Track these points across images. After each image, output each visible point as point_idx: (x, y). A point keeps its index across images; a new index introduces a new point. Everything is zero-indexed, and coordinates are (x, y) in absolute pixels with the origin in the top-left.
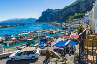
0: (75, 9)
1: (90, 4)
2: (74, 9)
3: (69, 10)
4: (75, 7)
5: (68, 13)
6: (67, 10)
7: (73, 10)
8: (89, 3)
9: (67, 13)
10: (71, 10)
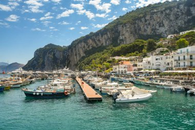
0: (109, 38)
1: (143, 30)
2: (105, 39)
3: (94, 40)
4: (108, 34)
5: (91, 48)
6: (90, 41)
7: (103, 41)
8: (138, 26)
9: (89, 47)
10: (99, 40)
